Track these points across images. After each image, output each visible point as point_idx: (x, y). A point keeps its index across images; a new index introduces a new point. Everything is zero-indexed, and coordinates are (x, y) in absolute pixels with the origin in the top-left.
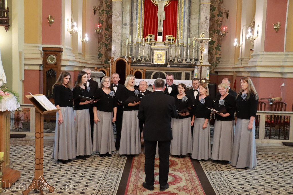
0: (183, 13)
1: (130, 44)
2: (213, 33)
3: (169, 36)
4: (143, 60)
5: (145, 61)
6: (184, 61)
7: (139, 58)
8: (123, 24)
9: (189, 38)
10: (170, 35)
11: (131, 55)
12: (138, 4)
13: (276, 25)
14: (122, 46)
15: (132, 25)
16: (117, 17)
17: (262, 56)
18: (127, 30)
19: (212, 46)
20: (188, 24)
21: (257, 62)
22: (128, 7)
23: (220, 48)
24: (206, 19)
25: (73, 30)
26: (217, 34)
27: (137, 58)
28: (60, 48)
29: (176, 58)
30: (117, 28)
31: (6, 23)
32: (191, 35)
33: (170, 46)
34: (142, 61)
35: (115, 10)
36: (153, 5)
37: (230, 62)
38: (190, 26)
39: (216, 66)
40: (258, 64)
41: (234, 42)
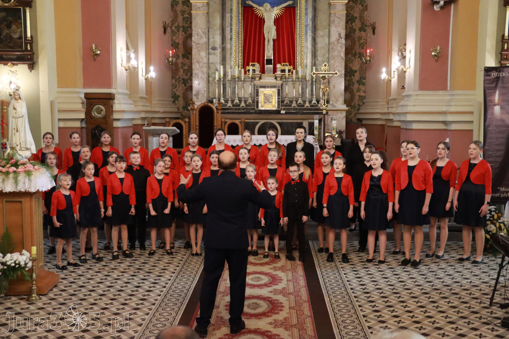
0: (304, 28)
1: (222, 79)
2: (353, 58)
3: (283, 64)
4: (243, 104)
5: (246, 105)
6: (307, 104)
7: (237, 101)
8: (210, 47)
9: (314, 68)
10: (286, 62)
11: (224, 96)
12: (233, 16)
13: (435, 51)
14: (209, 83)
15: (223, 49)
16: (199, 37)
17: (416, 97)
18: (216, 58)
19: (352, 78)
20: (312, 45)
21: (409, 107)
22: (218, 21)
23: (364, 81)
24: (340, 37)
25: (129, 64)
26: (359, 59)
27: (233, 101)
28: (110, 94)
29: (294, 99)
30: (200, 54)
31: (29, 59)
32: (317, 62)
33: (284, 80)
34: (241, 106)
35: (196, 26)
36: (256, 16)
37: (378, 103)
38: (316, 49)
39: (359, 110)
40: (410, 109)
41: (382, 72)
